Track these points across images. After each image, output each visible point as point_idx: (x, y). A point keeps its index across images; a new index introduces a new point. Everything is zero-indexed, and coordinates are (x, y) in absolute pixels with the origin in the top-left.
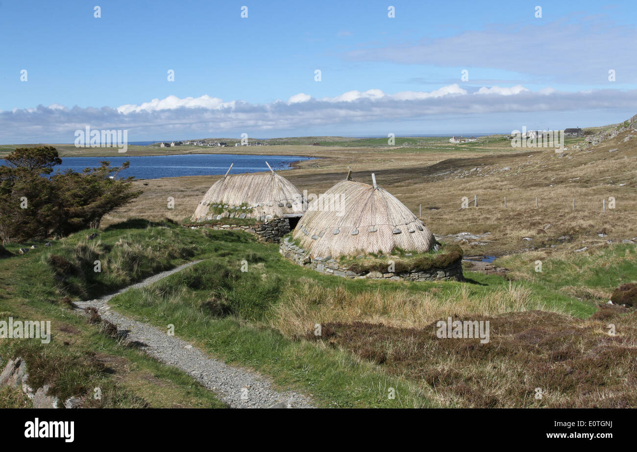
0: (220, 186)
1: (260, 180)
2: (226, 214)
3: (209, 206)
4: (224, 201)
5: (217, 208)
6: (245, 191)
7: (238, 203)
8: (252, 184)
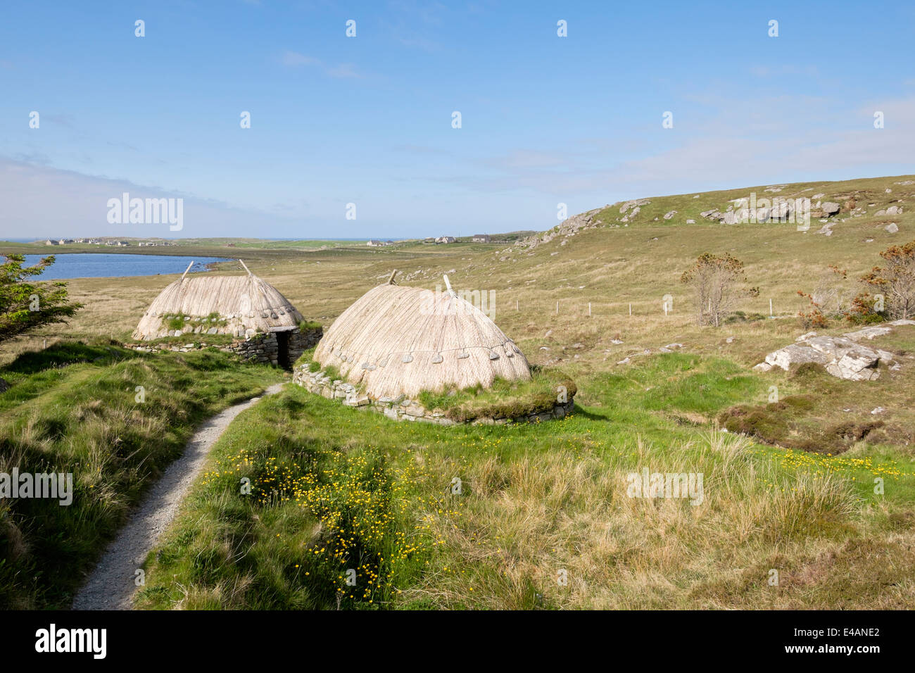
0: (176, 291)
1: (233, 283)
2: (189, 329)
3: (161, 319)
4: (184, 311)
5: (177, 321)
6: (213, 298)
7: (205, 313)
8: (223, 288)
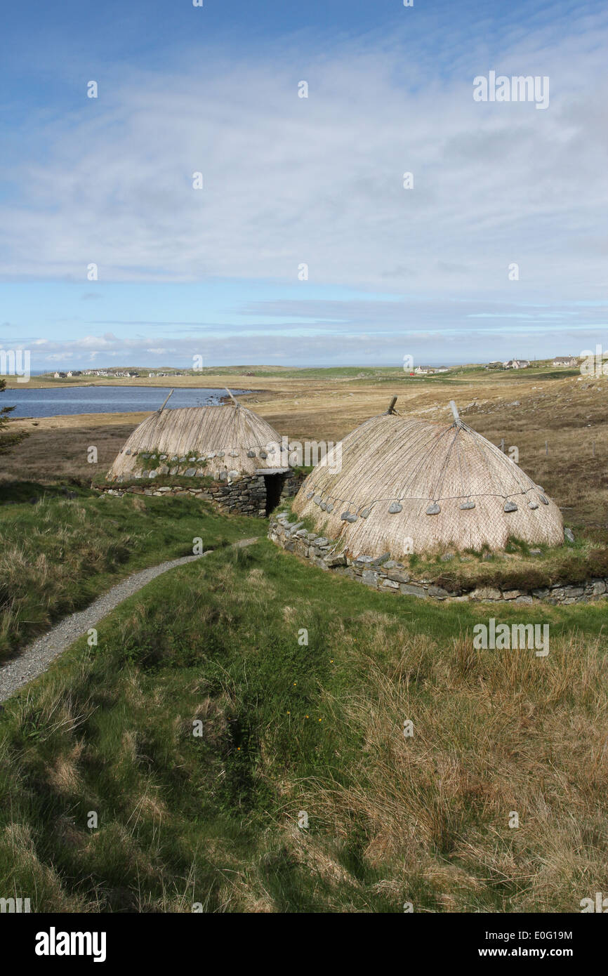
0: (153, 424)
1: (216, 415)
2: (165, 469)
3: (136, 457)
4: (161, 448)
5: (150, 459)
6: (193, 433)
7: (183, 451)
8: (205, 421)
